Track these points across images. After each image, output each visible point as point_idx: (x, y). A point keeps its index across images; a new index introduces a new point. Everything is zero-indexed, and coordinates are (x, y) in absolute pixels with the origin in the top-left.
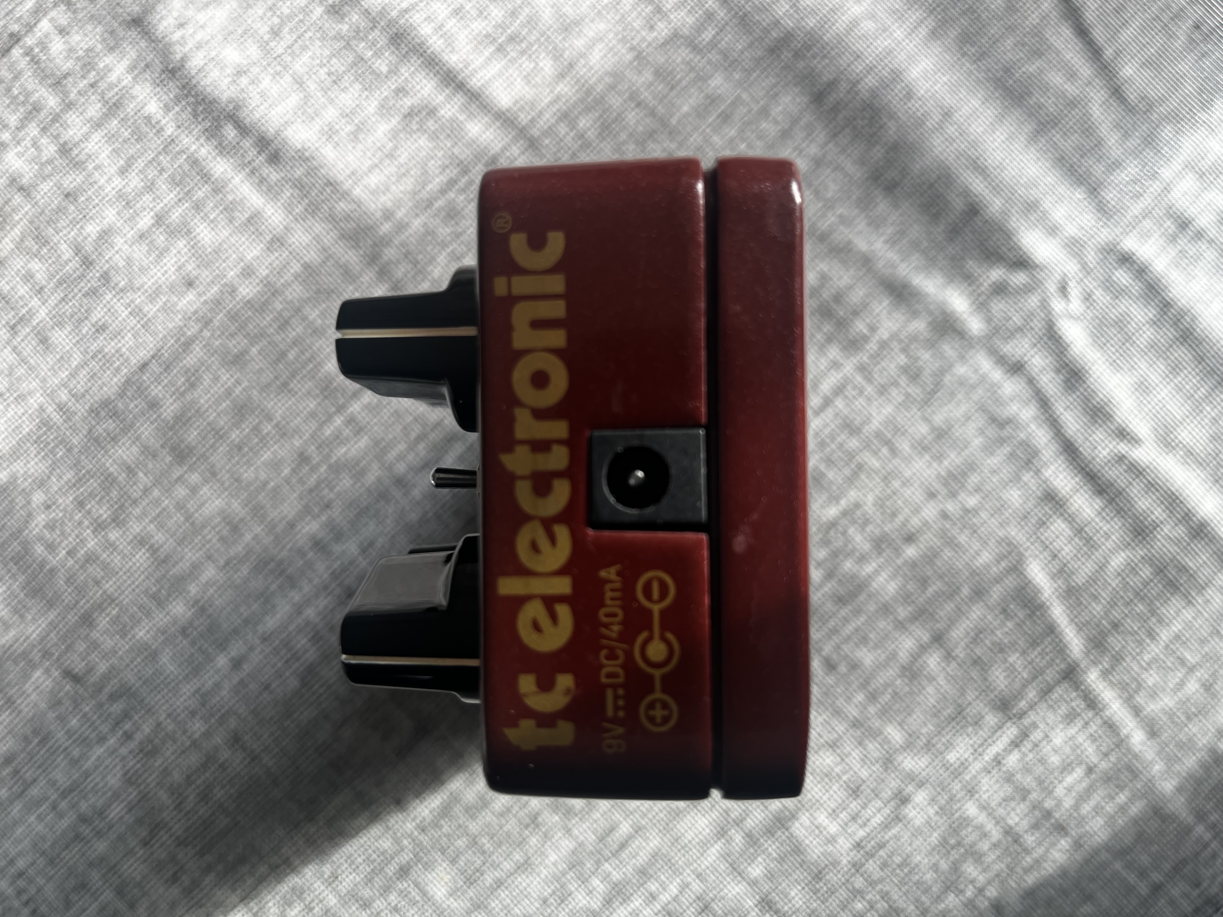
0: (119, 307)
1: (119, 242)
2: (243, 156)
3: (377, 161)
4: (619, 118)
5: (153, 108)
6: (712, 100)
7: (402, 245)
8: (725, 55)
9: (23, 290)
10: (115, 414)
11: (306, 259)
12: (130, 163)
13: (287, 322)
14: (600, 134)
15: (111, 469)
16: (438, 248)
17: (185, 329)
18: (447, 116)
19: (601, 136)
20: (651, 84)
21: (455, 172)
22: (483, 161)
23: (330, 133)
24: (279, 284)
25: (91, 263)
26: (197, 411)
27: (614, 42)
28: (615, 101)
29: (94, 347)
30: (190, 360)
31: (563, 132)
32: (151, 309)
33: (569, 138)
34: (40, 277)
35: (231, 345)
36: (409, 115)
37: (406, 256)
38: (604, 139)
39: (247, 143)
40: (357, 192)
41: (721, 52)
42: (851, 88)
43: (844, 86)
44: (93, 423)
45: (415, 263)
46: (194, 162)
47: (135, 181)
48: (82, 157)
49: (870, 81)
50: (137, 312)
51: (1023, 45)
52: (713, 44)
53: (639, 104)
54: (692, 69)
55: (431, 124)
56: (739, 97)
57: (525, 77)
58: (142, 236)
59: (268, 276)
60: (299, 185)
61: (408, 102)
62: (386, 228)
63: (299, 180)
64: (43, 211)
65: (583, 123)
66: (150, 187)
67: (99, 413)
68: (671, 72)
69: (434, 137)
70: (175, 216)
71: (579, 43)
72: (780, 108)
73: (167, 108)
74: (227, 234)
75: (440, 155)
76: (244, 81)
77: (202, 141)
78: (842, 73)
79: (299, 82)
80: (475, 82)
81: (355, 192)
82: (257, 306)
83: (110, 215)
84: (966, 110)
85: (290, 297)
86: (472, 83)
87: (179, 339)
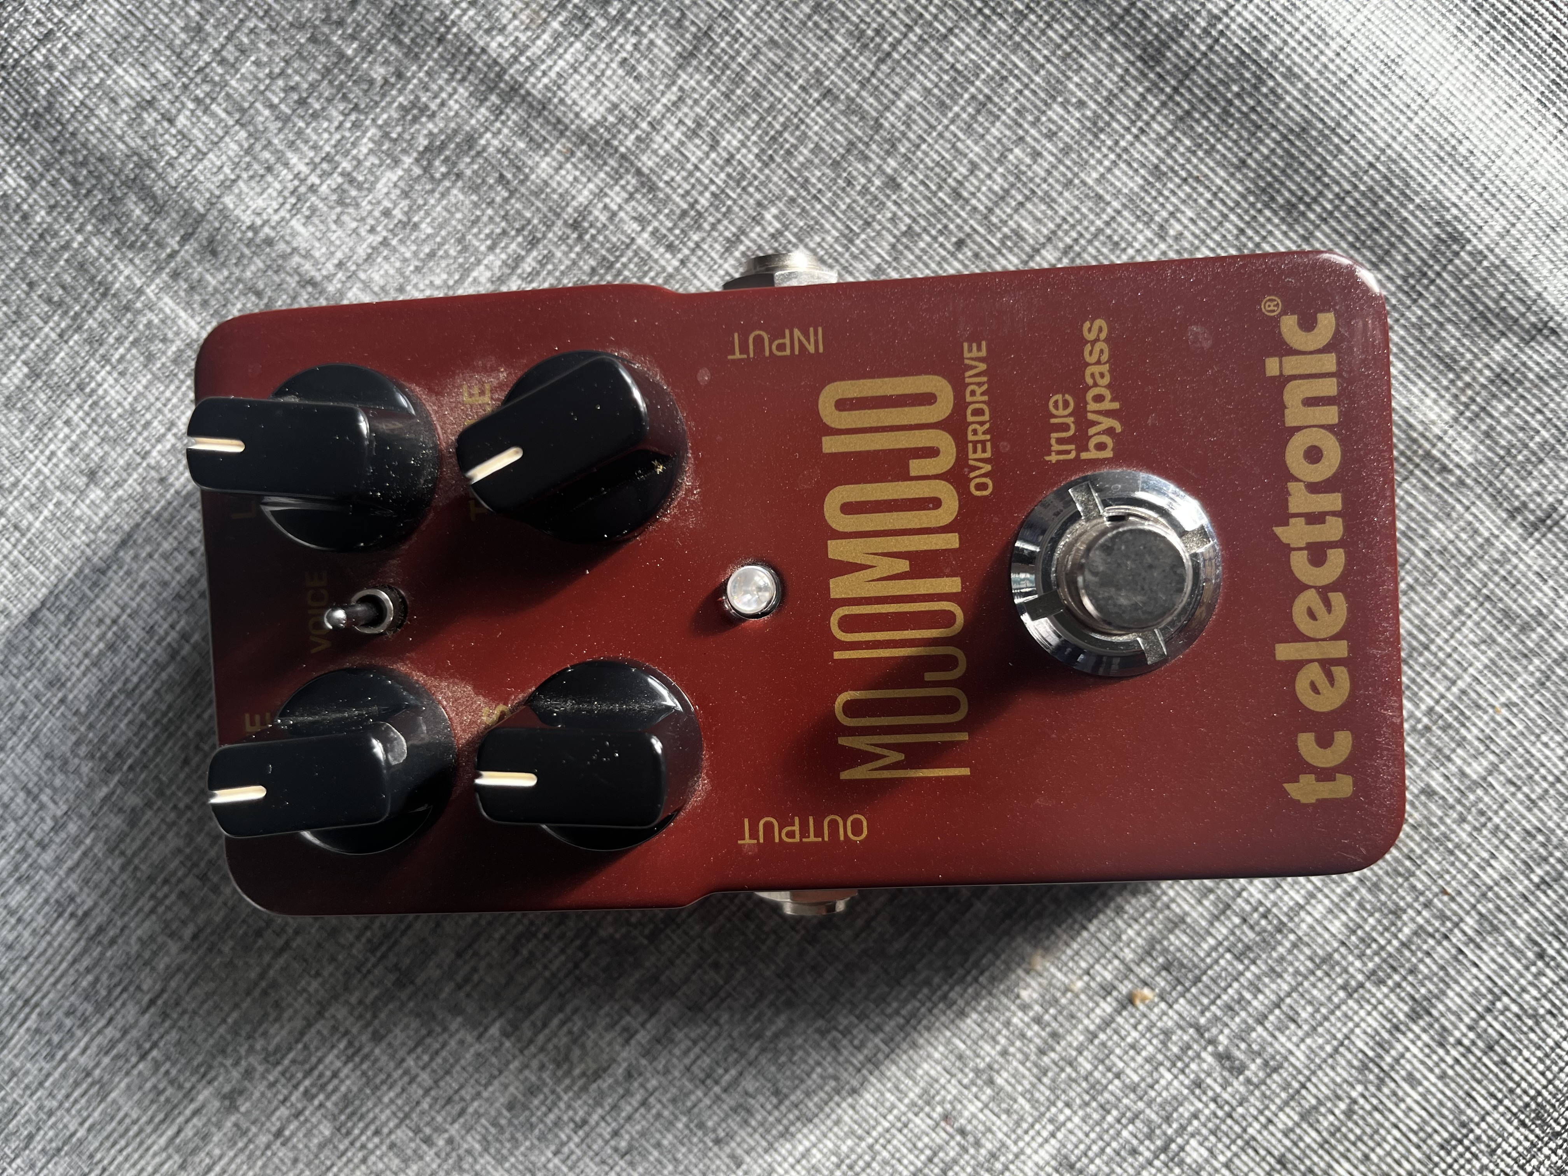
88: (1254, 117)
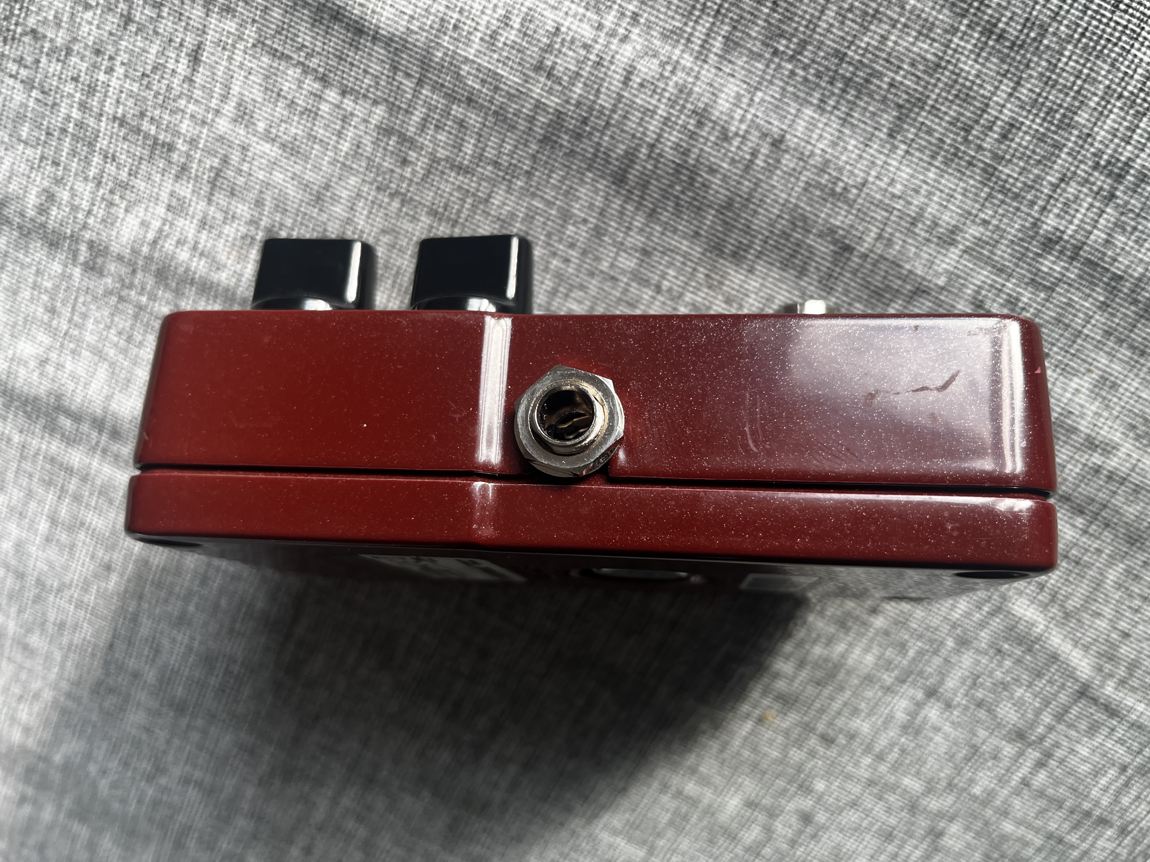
88: (696, 203)
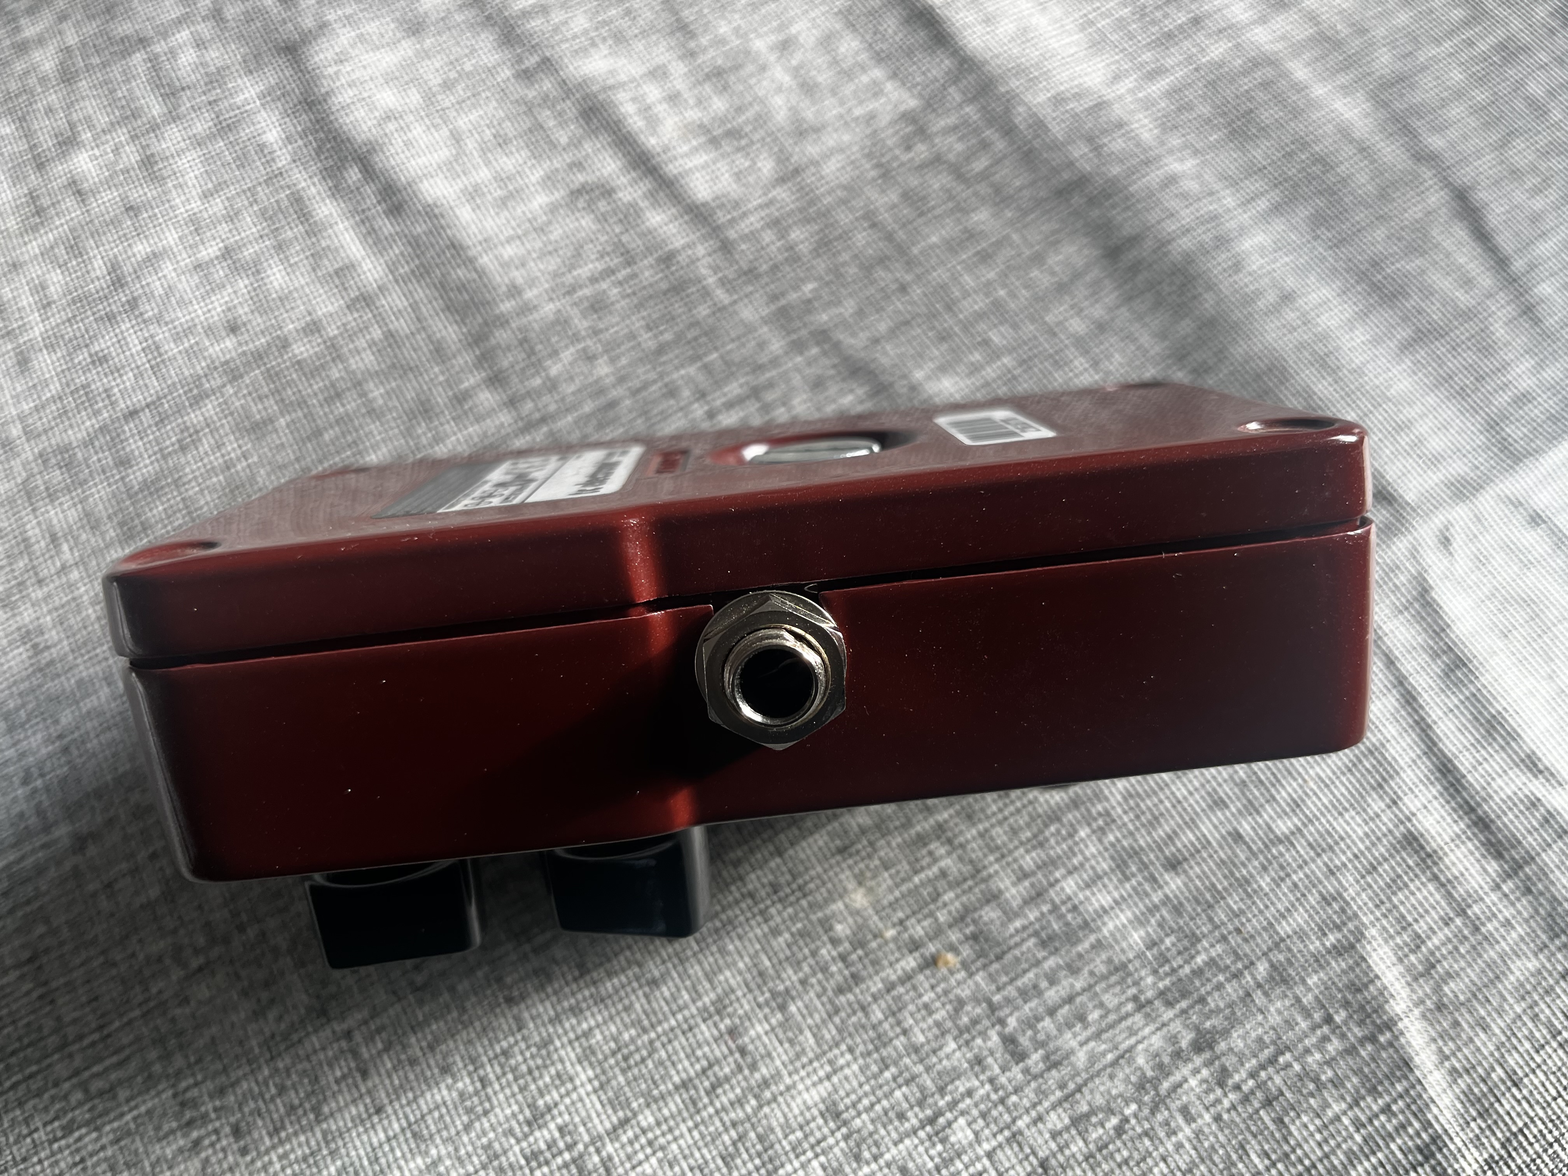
0: (134, 341)
1: (168, 268)
2: (358, 202)
3: (520, 232)
4: (845, 236)
5: (273, 135)
6: (971, 235)
7: (519, 329)
8: (997, 190)
9: (27, 300)
10: (68, 465)
11: (391, 326)
12: (218, 188)
13: (338, 395)
14: (815, 250)
15: (30, 533)
16: (567, 341)
17: (204, 380)
18: (625, 200)
19: (816, 252)
20: (894, 206)
21: (616, 261)
22: (655, 255)
23: (473, 194)
24: (345, 349)
25: (122, 286)
26: (175, 481)
27: (858, 156)
28: (844, 218)
29: (81, 380)
30: (194, 418)
31: (767, 240)
32: (171, 349)
33: (773, 248)
34: (54, 291)
35: (254, 409)
36: (577, 193)
37: (521, 344)
38: (819, 255)
39: (369, 190)
40: (485, 260)
41: (992, 185)
42: (1159, 248)
43: (1149, 244)
44: (36, 470)
45: (532, 352)
46: (298, 201)
47: (218, 206)
48: (165, 173)
49: (1185, 243)
50: (153, 349)
51: (1399, 239)
52: (984, 175)
53: (874, 225)
54: (951, 198)
55: (602, 205)
56: (1007, 238)
57: (736, 174)
58: (198, 267)
59: (335, 337)
60: (415, 243)
61: (580, 178)
62: (507, 307)
63: (417, 238)
64: (91, 221)
65: (796, 234)
66: (232, 217)
67: (48, 460)
68: (924, 198)
69: (602, 219)
70: (248, 253)
71: (812, 150)
72: (1061, 257)
73: (289, 139)
74: (303, 282)
75: (603, 239)
76: (391, 126)
77: (315, 180)
78: (1148, 229)
79: (456, 138)
80: (671, 169)
81: (480, 261)
82: (307, 370)
83: (171, 237)
84: (1314, 298)
85: (354, 367)
86: (667, 170)
87: (191, 390)
